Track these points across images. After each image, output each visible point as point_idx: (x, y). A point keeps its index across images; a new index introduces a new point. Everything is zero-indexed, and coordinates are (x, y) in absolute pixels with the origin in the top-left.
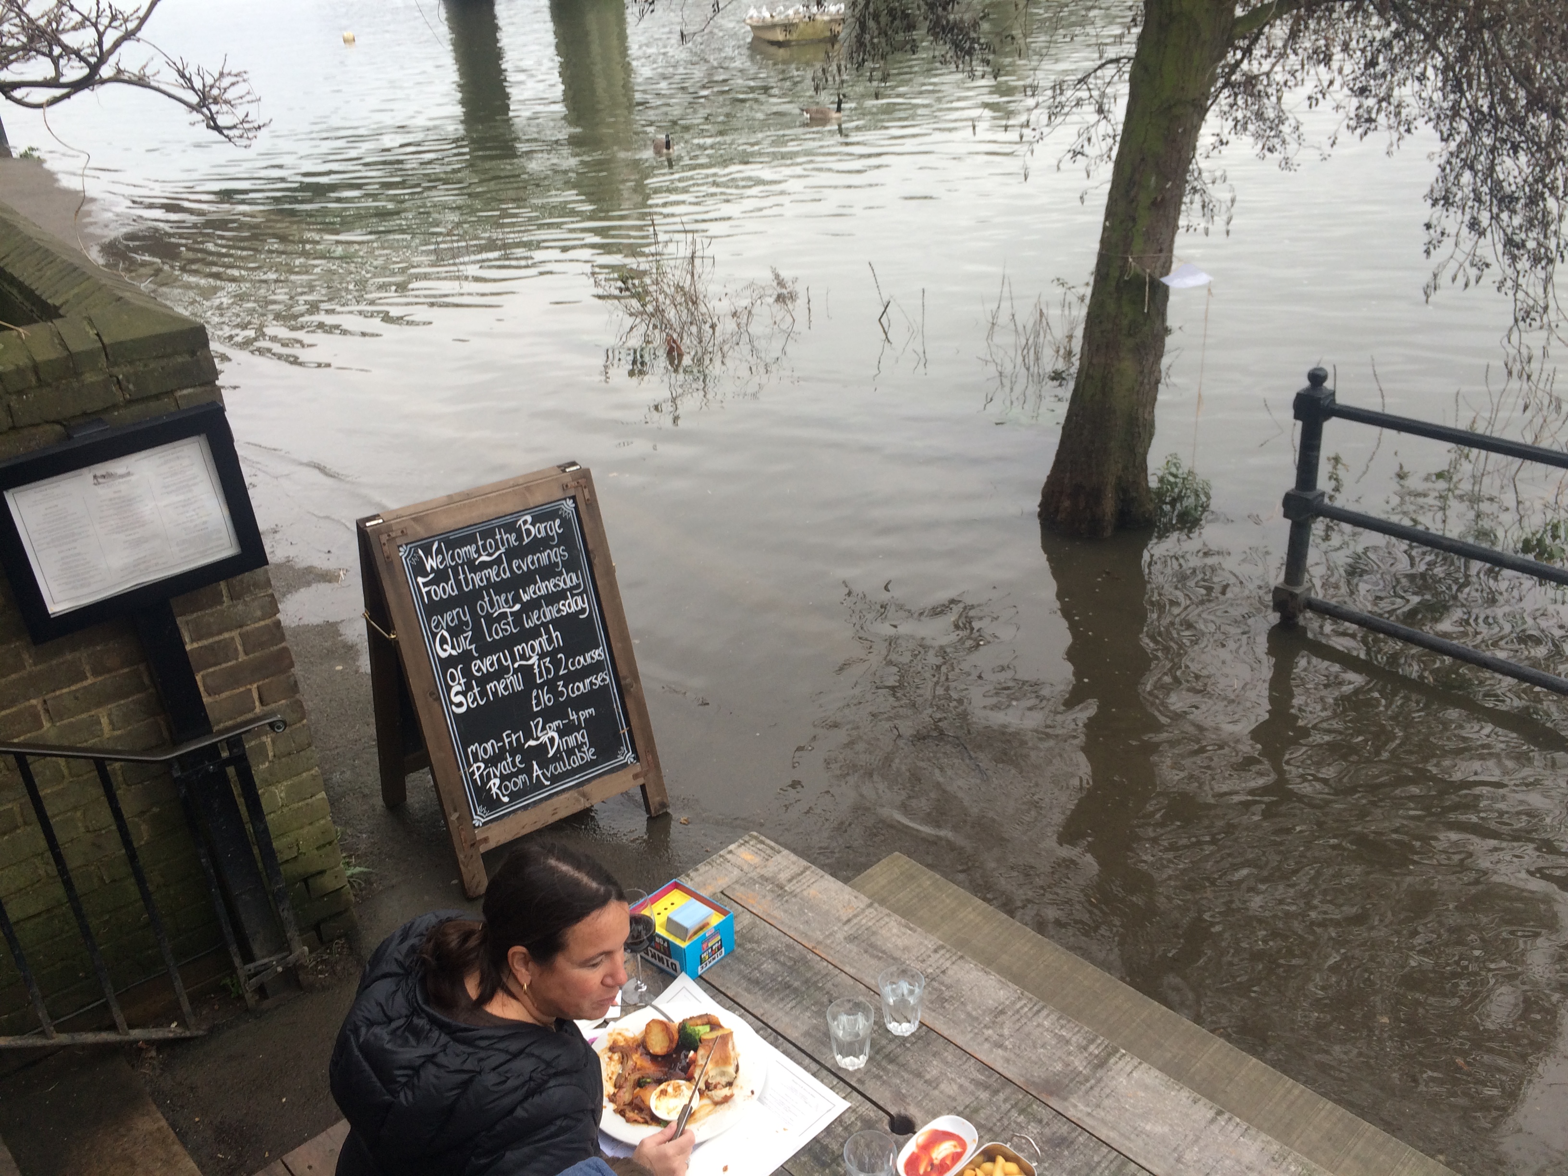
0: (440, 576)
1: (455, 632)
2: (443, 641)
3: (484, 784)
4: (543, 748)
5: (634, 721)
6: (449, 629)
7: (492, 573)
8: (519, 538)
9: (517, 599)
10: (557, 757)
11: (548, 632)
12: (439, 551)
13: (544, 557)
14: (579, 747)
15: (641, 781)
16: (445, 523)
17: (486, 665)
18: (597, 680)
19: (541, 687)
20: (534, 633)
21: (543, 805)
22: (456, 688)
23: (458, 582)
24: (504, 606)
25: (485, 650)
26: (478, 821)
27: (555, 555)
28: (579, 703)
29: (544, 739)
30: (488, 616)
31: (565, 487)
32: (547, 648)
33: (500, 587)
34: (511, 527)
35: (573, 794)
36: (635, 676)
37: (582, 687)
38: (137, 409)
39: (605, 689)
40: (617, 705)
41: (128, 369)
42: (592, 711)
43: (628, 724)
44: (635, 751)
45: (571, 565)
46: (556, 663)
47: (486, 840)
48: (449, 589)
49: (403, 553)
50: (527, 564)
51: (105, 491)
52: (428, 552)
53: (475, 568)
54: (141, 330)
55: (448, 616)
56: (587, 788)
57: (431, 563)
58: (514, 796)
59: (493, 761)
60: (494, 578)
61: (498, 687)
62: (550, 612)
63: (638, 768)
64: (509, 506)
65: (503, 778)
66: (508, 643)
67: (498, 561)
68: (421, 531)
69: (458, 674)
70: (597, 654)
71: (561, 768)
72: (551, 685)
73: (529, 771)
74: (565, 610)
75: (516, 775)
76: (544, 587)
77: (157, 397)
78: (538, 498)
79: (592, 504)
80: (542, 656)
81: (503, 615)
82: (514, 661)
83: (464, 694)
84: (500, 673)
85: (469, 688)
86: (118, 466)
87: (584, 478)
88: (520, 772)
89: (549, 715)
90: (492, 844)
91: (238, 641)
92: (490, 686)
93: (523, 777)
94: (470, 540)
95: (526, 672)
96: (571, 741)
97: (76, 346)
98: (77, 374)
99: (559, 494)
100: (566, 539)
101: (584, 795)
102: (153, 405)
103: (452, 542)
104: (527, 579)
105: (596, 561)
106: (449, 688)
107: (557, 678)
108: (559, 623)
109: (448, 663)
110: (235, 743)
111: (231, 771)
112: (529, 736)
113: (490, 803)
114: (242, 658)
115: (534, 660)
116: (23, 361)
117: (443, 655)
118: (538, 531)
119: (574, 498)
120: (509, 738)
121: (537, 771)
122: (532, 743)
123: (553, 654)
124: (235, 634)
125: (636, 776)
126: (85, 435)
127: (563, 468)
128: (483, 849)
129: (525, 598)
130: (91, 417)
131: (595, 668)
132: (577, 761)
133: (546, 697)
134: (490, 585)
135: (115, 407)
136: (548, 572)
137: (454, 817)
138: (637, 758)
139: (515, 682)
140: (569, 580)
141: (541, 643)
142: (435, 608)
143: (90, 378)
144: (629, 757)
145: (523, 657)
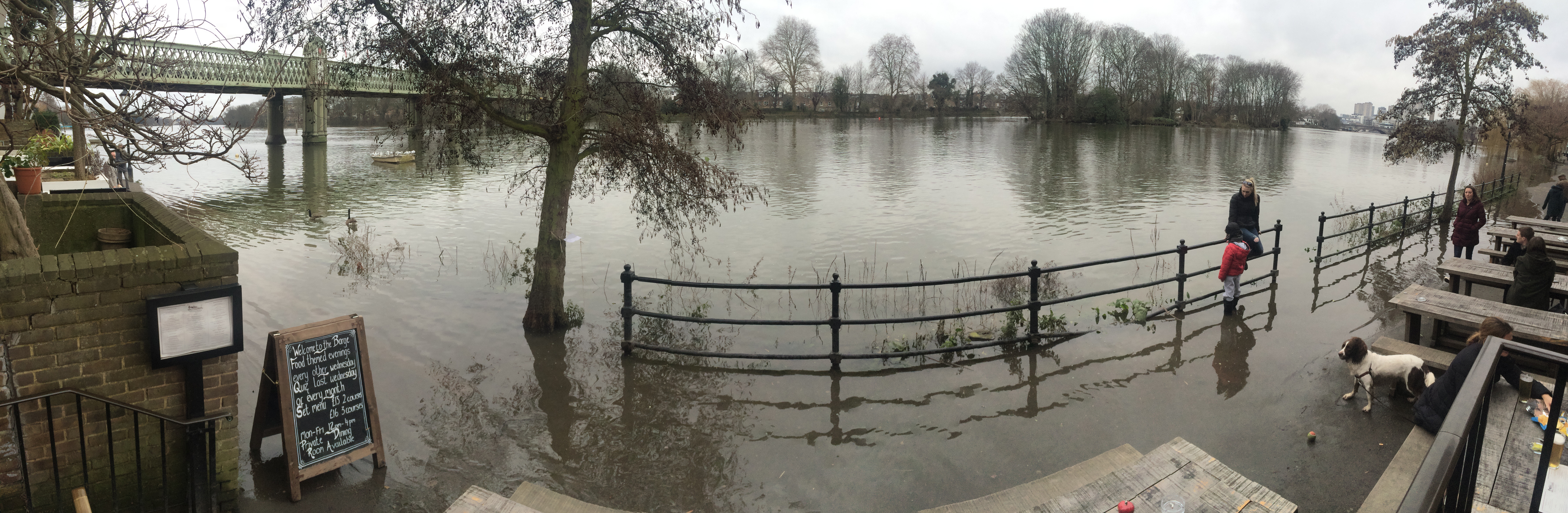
0: (299, 359)
1: (302, 383)
2: (297, 386)
3: (306, 450)
4: (333, 435)
5: (373, 425)
6: (300, 381)
7: (320, 358)
8: (332, 345)
9: (329, 370)
10: (338, 440)
11: (339, 385)
12: (300, 348)
13: (341, 353)
14: (348, 436)
15: (374, 452)
16: (305, 336)
17: (311, 398)
18: (358, 406)
19: (334, 408)
20: (334, 385)
21: (331, 461)
22: (299, 407)
23: (306, 361)
24: (323, 373)
25: (313, 391)
26: (300, 467)
27: (345, 352)
28: (349, 417)
29: (333, 431)
30: (316, 376)
31: (353, 324)
32: (338, 392)
33: (322, 365)
34: (330, 340)
35: (344, 457)
36: (375, 405)
37: (353, 409)
38: (207, 282)
39: (361, 410)
40: (365, 418)
41: (208, 266)
42: (354, 420)
43: (370, 426)
44: (372, 438)
45: (352, 357)
46: (342, 399)
47: (303, 476)
48: (302, 364)
49: (287, 347)
50: (332, 356)
51: (193, 313)
52: (296, 348)
53: (313, 355)
54: (216, 251)
55: (300, 376)
56: (350, 455)
57: (297, 353)
58: (317, 456)
59: (310, 440)
60: (320, 361)
61: (315, 407)
62: (341, 377)
63: (373, 446)
64: (330, 331)
65: (314, 448)
66: (322, 389)
67: (322, 354)
68: (295, 339)
69: (301, 401)
70: (359, 395)
71: (339, 445)
72: (339, 408)
73: (325, 445)
74: (348, 376)
75: (319, 447)
76: (340, 365)
77: (215, 278)
78: (342, 328)
79: (363, 332)
80: (336, 395)
81: (322, 377)
82: (324, 396)
83: (302, 409)
84: (318, 401)
85: (304, 407)
86: (198, 304)
87: (361, 321)
88: (321, 445)
89: (336, 421)
90: (305, 478)
91: (220, 379)
92: (313, 407)
93: (322, 448)
94: (313, 344)
95: (329, 402)
96: (344, 433)
97: (192, 255)
98: (190, 266)
99: (351, 327)
100: (350, 346)
101: (349, 458)
102: (213, 281)
103: (306, 344)
104: (334, 361)
105: (362, 356)
106: (296, 406)
107: (341, 404)
108: (344, 381)
109: (297, 396)
110: (212, 423)
111: (207, 435)
112: (327, 429)
113: (306, 458)
114: (220, 385)
115: (332, 396)
116: (173, 258)
117: (296, 392)
118: (340, 342)
119: (356, 329)
120: (319, 430)
121: (329, 446)
122: (328, 433)
123: (340, 395)
124: (219, 375)
125: (372, 450)
126: (189, 290)
127: (352, 316)
128: (301, 480)
129: (332, 369)
130: (191, 283)
131: (358, 401)
132: (345, 442)
133: (336, 413)
134: (319, 363)
135: (200, 280)
136: (342, 359)
137: (291, 464)
138: (373, 441)
139: (323, 406)
140: (350, 363)
141: (336, 389)
142: (296, 372)
143: (194, 267)
144: (369, 441)
145: (329, 395)
